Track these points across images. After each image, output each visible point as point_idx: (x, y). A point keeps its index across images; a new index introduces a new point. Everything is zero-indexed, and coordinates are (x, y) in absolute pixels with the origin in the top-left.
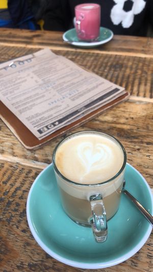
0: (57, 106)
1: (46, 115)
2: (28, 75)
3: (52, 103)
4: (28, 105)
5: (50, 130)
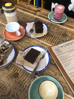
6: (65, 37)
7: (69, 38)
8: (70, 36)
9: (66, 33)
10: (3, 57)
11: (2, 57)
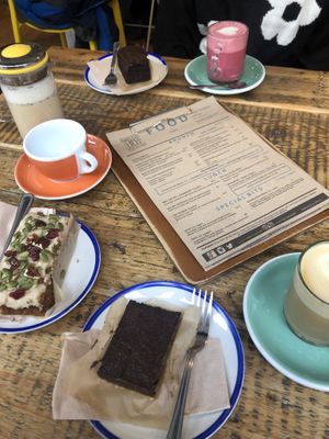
0: (230, 215)
1: (213, 229)
2: (184, 150)
3: (222, 207)
4: (186, 207)
5: (220, 257)
6: (283, 140)
7: (300, 140)
8: (300, 131)
9: (281, 124)
10: (48, 271)
11: (43, 272)
